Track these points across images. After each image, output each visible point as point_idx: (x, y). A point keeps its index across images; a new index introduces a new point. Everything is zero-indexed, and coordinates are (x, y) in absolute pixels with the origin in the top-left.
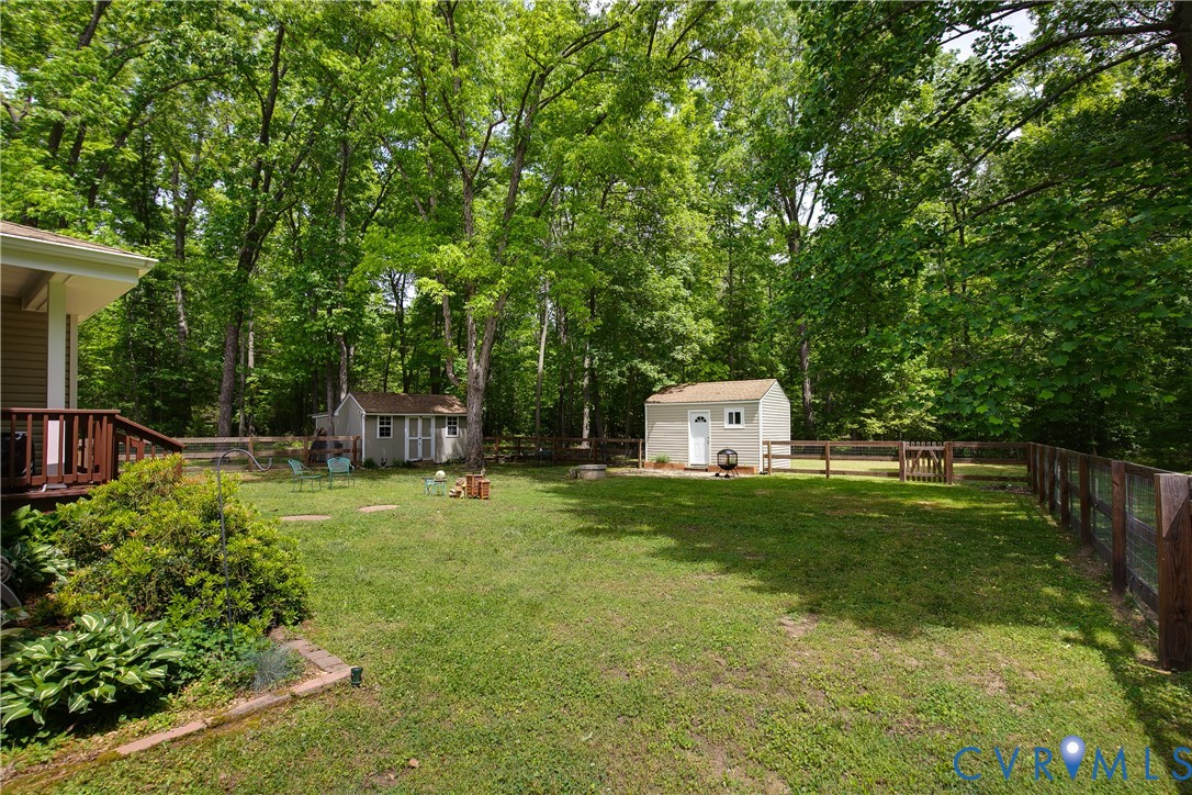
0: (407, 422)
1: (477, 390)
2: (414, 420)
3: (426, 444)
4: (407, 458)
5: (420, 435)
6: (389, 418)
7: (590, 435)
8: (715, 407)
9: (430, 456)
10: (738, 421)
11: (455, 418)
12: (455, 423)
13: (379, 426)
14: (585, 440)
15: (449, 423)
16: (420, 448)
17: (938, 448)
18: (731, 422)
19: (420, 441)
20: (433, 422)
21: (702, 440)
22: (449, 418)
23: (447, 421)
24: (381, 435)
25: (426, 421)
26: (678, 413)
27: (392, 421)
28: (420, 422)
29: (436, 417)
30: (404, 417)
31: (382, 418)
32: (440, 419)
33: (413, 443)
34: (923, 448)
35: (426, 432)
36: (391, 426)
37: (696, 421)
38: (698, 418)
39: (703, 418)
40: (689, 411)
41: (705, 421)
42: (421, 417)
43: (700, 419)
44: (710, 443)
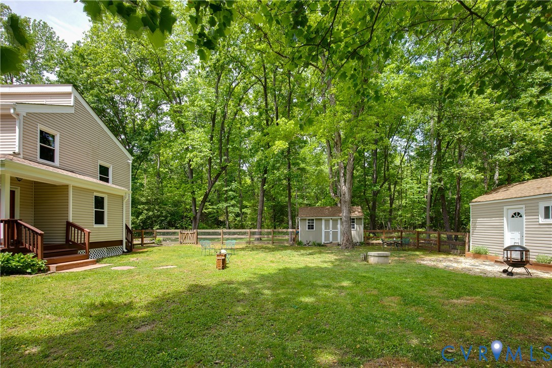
0: (323, 222)
2: (327, 221)
3: (335, 234)
4: (323, 241)
5: (331, 229)
6: (313, 220)
8: (530, 202)
9: (337, 240)
11: (354, 219)
12: (354, 222)
13: (307, 224)
16: (331, 236)
18: (547, 216)
19: (331, 232)
20: (339, 222)
21: (518, 234)
24: (309, 228)
25: (335, 221)
26: (496, 210)
27: (315, 221)
28: (331, 221)
30: (322, 219)
31: (309, 220)
33: (327, 234)
35: (335, 227)
36: (314, 224)
37: (513, 217)
38: (515, 214)
39: (519, 214)
40: (505, 208)
41: (521, 216)
42: (331, 219)
43: (517, 215)
44: (525, 238)
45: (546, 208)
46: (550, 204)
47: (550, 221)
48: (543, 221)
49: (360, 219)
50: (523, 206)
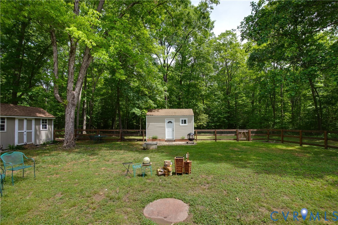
0: (17, 122)
1: (73, 105)
2: (21, 121)
3: (29, 134)
4: (16, 143)
5: (25, 129)
6: (3, 119)
7: (86, 128)
8: (177, 118)
9: (31, 141)
10: (185, 123)
11: (46, 120)
12: (46, 123)
14: (84, 130)
15: (43, 123)
16: (25, 137)
17: (247, 131)
18: (182, 123)
19: (25, 133)
20: (33, 122)
21: (171, 130)
22: (43, 120)
23: (41, 121)
25: (29, 121)
26: (161, 119)
27: (6, 121)
28: (25, 122)
29: (36, 119)
30: (15, 118)
32: (38, 120)
33: (21, 135)
34: (243, 131)
35: (29, 127)
36: (5, 124)
37: (168, 123)
38: (169, 122)
39: (171, 122)
40: (166, 119)
41: (172, 123)
42: (26, 119)
43: (170, 122)
44: (174, 131)
45: (182, 120)
46: (184, 119)
47: (184, 125)
48: (181, 124)
49: (51, 120)
50: (174, 119)
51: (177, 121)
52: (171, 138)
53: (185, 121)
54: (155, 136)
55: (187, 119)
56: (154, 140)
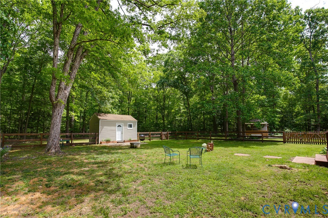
8: (124, 122)
21: (120, 133)
34: (164, 133)
39: (120, 126)
40: (116, 123)
41: (121, 127)
44: (123, 134)
45: (129, 125)
46: (130, 124)
47: (130, 128)
48: (128, 128)
50: (122, 124)
51: (125, 125)
52: (120, 140)
53: (131, 125)
54: (108, 139)
55: (132, 124)
56: (108, 142)
